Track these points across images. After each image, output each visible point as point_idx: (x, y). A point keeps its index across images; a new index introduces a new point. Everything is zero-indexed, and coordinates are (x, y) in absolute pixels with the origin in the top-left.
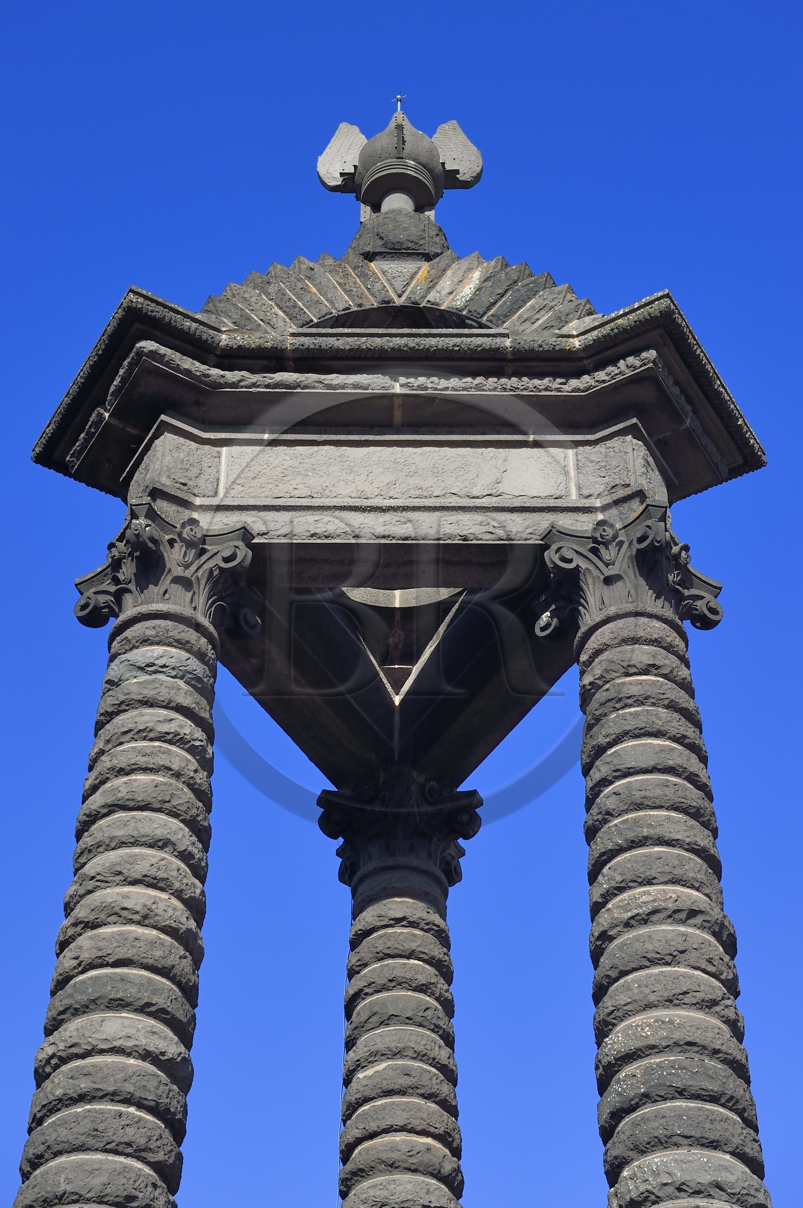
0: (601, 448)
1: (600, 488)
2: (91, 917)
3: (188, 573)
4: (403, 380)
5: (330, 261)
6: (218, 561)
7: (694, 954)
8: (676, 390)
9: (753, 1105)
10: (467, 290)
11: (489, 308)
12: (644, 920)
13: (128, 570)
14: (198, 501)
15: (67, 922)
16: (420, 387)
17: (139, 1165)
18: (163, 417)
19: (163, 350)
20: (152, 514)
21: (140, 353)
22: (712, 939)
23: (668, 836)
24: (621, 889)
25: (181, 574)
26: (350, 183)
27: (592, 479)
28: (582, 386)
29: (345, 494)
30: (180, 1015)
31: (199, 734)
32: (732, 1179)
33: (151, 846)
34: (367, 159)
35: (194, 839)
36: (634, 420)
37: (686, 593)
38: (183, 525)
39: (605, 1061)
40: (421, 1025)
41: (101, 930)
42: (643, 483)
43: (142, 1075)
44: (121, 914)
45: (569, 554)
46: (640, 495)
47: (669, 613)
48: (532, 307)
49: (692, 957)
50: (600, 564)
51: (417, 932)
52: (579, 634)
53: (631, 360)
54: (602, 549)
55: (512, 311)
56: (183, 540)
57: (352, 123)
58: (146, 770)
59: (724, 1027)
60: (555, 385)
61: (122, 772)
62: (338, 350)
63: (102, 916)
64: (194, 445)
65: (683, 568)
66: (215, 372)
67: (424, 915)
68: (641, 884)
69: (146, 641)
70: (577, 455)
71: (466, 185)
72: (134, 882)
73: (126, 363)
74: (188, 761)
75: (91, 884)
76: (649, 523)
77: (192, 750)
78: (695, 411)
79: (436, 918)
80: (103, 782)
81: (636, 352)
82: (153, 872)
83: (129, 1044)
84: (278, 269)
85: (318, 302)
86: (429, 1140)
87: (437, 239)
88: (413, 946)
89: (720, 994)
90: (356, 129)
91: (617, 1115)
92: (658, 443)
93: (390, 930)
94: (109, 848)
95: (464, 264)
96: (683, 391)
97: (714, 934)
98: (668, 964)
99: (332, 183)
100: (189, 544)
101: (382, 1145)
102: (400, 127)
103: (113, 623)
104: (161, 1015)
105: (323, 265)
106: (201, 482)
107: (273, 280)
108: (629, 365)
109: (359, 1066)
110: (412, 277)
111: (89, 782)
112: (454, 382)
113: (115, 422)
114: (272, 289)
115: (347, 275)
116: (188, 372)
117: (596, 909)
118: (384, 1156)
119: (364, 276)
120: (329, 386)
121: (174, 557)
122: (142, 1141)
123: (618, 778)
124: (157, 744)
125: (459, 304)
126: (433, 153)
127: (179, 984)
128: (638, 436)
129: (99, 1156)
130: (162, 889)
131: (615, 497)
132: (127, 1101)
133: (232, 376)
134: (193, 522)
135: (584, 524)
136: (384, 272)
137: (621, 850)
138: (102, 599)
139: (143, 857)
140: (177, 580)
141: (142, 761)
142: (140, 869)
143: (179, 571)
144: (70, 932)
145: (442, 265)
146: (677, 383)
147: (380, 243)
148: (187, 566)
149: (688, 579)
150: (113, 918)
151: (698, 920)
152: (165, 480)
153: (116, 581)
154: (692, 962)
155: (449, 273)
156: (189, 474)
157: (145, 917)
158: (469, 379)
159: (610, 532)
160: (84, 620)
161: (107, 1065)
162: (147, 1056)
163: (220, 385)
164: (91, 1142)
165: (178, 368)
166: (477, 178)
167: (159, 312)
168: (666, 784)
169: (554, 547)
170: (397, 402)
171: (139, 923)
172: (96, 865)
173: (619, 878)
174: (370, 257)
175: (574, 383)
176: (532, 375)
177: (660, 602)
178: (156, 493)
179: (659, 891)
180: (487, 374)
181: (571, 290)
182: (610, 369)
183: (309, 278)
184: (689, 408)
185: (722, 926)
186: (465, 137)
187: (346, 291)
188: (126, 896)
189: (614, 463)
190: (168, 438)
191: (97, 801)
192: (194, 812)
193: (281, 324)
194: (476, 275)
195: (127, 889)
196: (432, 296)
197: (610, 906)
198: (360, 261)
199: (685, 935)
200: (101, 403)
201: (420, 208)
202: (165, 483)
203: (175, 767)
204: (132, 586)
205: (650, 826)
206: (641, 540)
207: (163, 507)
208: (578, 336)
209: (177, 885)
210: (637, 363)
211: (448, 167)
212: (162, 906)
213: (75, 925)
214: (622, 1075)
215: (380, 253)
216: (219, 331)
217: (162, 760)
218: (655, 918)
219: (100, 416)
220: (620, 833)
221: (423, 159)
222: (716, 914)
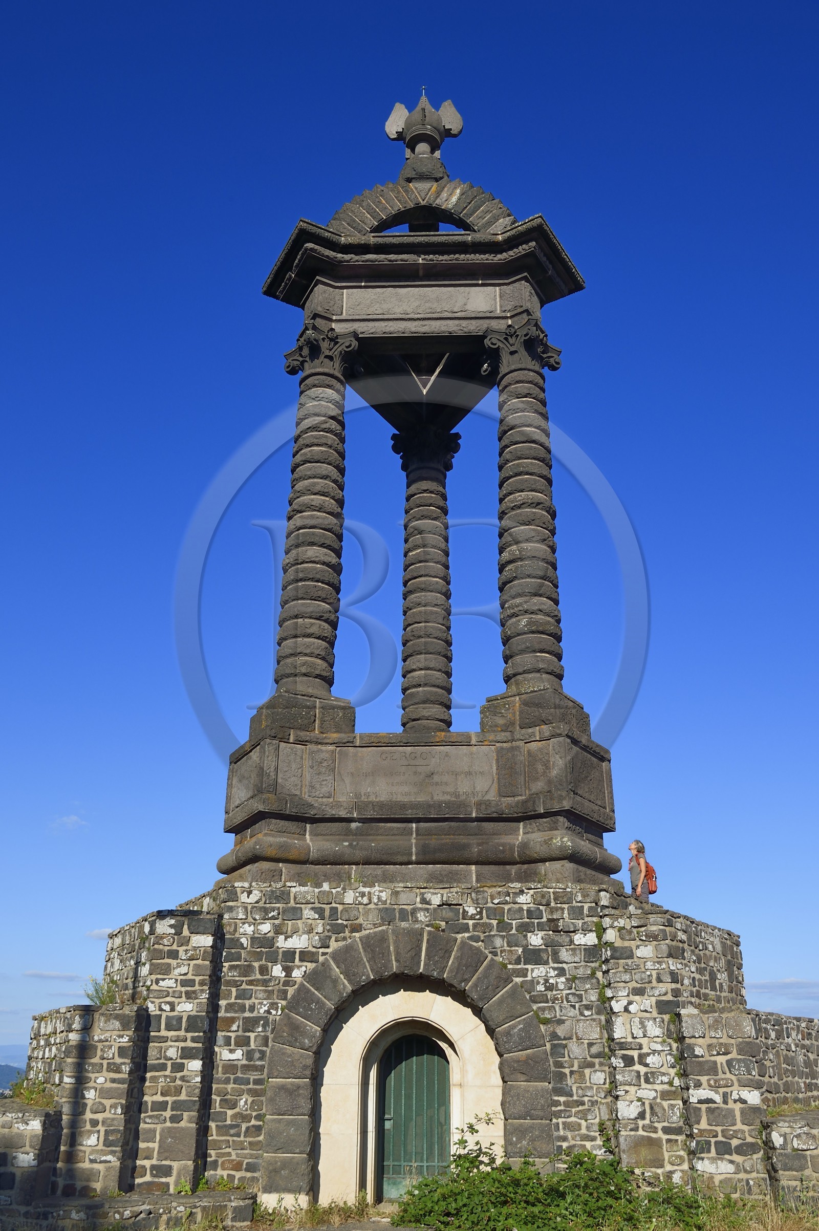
0: (510, 287)
1: (509, 307)
2: (299, 509)
3: (330, 354)
4: (423, 256)
5: (391, 185)
6: (343, 347)
7: (538, 521)
8: (545, 259)
9: (557, 578)
10: (454, 199)
11: (463, 210)
12: (519, 507)
13: (306, 351)
14: (334, 318)
15: (290, 509)
16: (431, 260)
17: (324, 604)
18: (318, 277)
19: (317, 247)
20: (314, 328)
21: (306, 249)
22: (546, 514)
23: (531, 471)
24: (511, 494)
25: (328, 354)
26: (400, 136)
27: (506, 302)
28: (503, 258)
29: (398, 312)
30: (336, 547)
31: (339, 428)
32: (545, 607)
33: (321, 478)
34: (409, 124)
35: (338, 474)
36: (526, 274)
37: (545, 356)
38: (328, 332)
39: (501, 563)
40: (434, 534)
41: (304, 514)
42: (528, 305)
43: (323, 571)
44: (310, 507)
45: (494, 341)
46: (527, 312)
47: (537, 368)
48: (483, 211)
49: (537, 522)
50: (508, 345)
51: (433, 495)
52: (499, 377)
53: (524, 246)
54: (509, 338)
55: (474, 212)
56: (328, 338)
57: (401, 103)
58: (318, 445)
59: (548, 549)
60: (491, 258)
61: (308, 446)
62: (394, 244)
63: (304, 508)
64: (332, 289)
65: (546, 346)
66: (340, 255)
67: (436, 488)
68: (519, 492)
69: (315, 386)
70: (500, 290)
71: (455, 136)
72: (315, 494)
73: (300, 253)
74: (335, 440)
75: (299, 494)
76: (529, 327)
77: (336, 435)
78: (553, 267)
79: (441, 489)
80: (301, 450)
81: (527, 242)
82: (322, 490)
83: (317, 559)
84: (367, 192)
85: (386, 208)
86: (437, 579)
87: (441, 169)
88: (431, 501)
89: (547, 536)
90: (403, 106)
91: (505, 584)
92: (538, 283)
93: (421, 495)
94: (304, 479)
95: (452, 185)
96: (548, 259)
97: (547, 512)
98: (527, 525)
99: (392, 137)
100: (331, 340)
101: (419, 581)
102: (423, 110)
103: (301, 375)
104: (329, 547)
105: (388, 188)
106: (335, 308)
107: (365, 199)
108: (523, 249)
109: (410, 550)
110: (429, 191)
111: (295, 449)
112: (446, 257)
113: (297, 279)
114: (364, 204)
115: (399, 192)
116: (327, 256)
117: (501, 500)
118: (420, 586)
119: (406, 191)
120: (390, 261)
121: (325, 345)
122: (324, 596)
123: (512, 445)
124: (321, 433)
125: (450, 206)
126: (439, 120)
127: (335, 534)
128: (527, 281)
129: (309, 601)
130: (327, 496)
131: (516, 312)
132: (318, 581)
133: (347, 257)
134: (332, 330)
135: (501, 325)
136: (416, 188)
137: (511, 477)
138: (296, 363)
139: (318, 483)
140: (326, 357)
141: (316, 441)
142: (318, 488)
143: (327, 353)
144: (292, 514)
145: (443, 185)
146: (545, 255)
147: (414, 173)
148: (331, 350)
149: (546, 349)
150: (308, 509)
151: (541, 506)
152: (320, 309)
153: (301, 356)
154: (537, 524)
155: (446, 189)
156: (330, 305)
157: (320, 508)
158: (452, 256)
159: (513, 331)
160: (288, 372)
161: (309, 568)
162: (324, 563)
163: (342, 262)
164: (305, 596)
165: (323, 255)
166: (461, 132)
167: (314, 230)
168: (531, 448)
169: (488, 338)
170: (421, 267)
171: (318, 511)
172: (300, 486)
173: (510, 489)
174: (409, 180)
175: (499, 256)
176: (480, 253)
177: (534, 362)
178: (316, 316)
179: (525, 495)
180: (460, 253)
181: (501, 202)
182: (515, 250)
183: (381, 196)
184: (550, 266)
185: (550, 508)
186: (454, 109)
187: (398, 200)
188: (312, 500)
189: (516, 295)
190: (320, 286)
191: (298, 458)
192: (338, 462)
193: (369, 222)
194: (458, 191)
195: (313, 497)
196: (438, 201)
197: (506, 500)
198: (404, 183)
199: (535, 513)
200: (290, 270)
201: (432, 152)
202: (320, 310)
203: (329, 443)
204: (308, 359)
205: (523, 467)
206: (526, 335)
207: (319, 322)
208: (501, 234)
209: (332, 494)
210: (527, 248)
211: (446, 128)
212: (327, 503)
213: (293, 511)
214: (507, 569)
215: (414, 178)
216: (341, 236)
217: (323, 441)
218: (523, 506)
219: (291, 276)
220: (511, 470)
221: (435, 125)
222: (548, 504)
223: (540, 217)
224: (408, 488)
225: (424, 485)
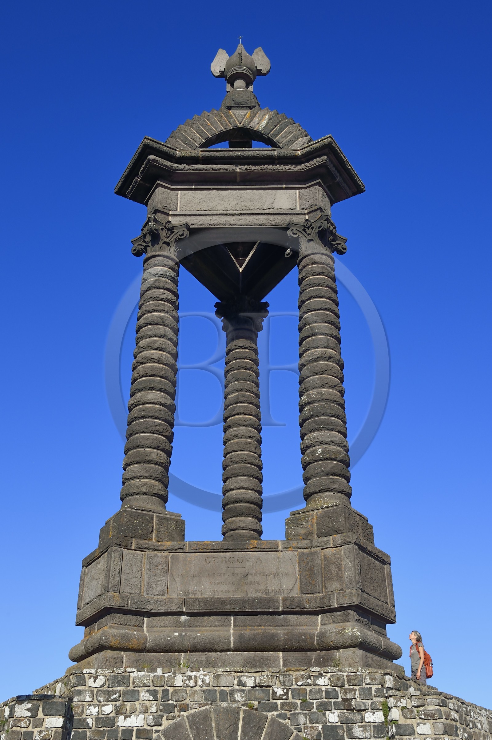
0: (307, 190)
1: (307, 206)
2: (142, 361)
3: (168, 240)
4: (240, 167)
5: (215, 112)
6: (178, 235)
7: (330, 371)
8: (334, 169)
9: (345, 416)
10: (264, 123)
11: (271, 131)
12: (315, 360)
13: (148, 238)
14: (171, 213)
15: (134, 361)
16: (246, 169)
17: (161, 437)
18: (158, 182)
19: (157, 158)
20: (155, 220)
21: (149, 160)
22: (336, 365)
23: (324, 332)
24: (308, 350)
25: (166, 241)
26: (222, 74)
27: (304, 202)
28: (301, 168)
29: (220, 209)
30: (171, 391)
31: (174, 298)
32: (336, 439)
33: (160, 337)
34: (229, 65)
35: (173, 334)
36: (319, 180)
37: (334, 243)
38: (166, 223)
39: (301, 404)
40: (248, 381)
41: (145, 365)
42: (321, 204)
43: (160, 410)
44: (151, 360)
45: (295, 232)
46: (320, 209)
47: (328, 253)
48: (286, 132)
49: (329, 372)
50: (306, 235)
51: (247, 350)
52: (299, 259)
53: (318, 159)
54: (307, 229)
55: (279, 133)
56: (166, 228)
57: (223, 49)
58: (157, 311)
59: (338, 393)
60: (292, 168)
61: (149, 312)
62: (217, 157)
63: (146, 361)
64: (169, 191)
65: (335, 235)
66: (175, 165)
67: (250, 345)
68: (315, 348)
69: (155, 265)
70: (299, 192)
71: (264, 75)
72: (155, 349)
73: (145, 163)
74: (170, 307)
75: (142, 350)
76: (322, 221)
77: (171, 303)
78: (340, 175)
79: (254, 345)
80: (144, 315)
81: (320, 156)
82: (160, 346)
83: (156, 401)
84: (196, 117)
85: (211, 129)
86: (251, 417)
87: (253, 100)
88: (246, 355)
89: (337, 383)
90: (224, 52)
91: (304, 421)
92: (328, 187)
93: (238, 350)
94: (146, 338)
95: (263, 112)
96: (336, 169)
97: (337, 364)
98: (322, 374)
99: (216, 75)
100: (168, 230)
101: (236, 418)
102: (240, 54)
103: (145, 256)
104: (165, 391)
105: (213, 114)
106: (171, 205)
107: (195, 122)
108: (317, 162)
109: (229, 394)
110: (245, 116)
111: (139, 314)
112: (257, 167)
113: (141, 182)
114: (195, 126)
115: (221, 117)
116: (166, 166)
117: (301, 355)
118: (237, 422)
119: (227, 117)
120: (214, 170)
121: (163, 234)
122: (161, 430)
123: (309, 312)
124: (160, 302)
125: (261, 128)
126: (252, 62)
127: (170, 381)
128: (320, 185)
129: (149, 434)
130: (163, 351)
131: (311, 209)
132: (156, 418)
133: (181, 166)
134: (169, 222)
135: (300, 220)
136: (235, 114)
137: (309, 337)
138: (140, 247)
139: (157, 341)
140: (164, 243)
141: (155, 308)
142: (157, 345)
143: (165, 240)
144: (136, 365)
145: (255, 112)
146: (334, 166)
147: (233, 102)
148: (168, 237)
149: (335, 237)
150: (149, 361)
151: (332, 359)
152: (159, 206)
153: (145, 241)
154: (329, 373)
155: (257, 115)
156: (168, 203)
157: (159, 361)
158: (262, 166)
159: (309, 224)
160: (135, 254)
161: (149, 408)
162: (161, 404)
163: (177, 170)
164: (146, 430)
165: (162, 165)
166: (269, 71)
167: (155, 145)
168: (324, 314)
169: (291, 229)
170: (238, 174)
171: (157, 363)
172: (143, 343)
173: (308, 346)
174: (229, 108)
175: (299, 167)
176: (284, 164)
177: (326, 248)
178: (156, 211)
179: (320, 351)
180: (269, 164)
181: (300, 125)
182: (311, 162)
183: (208, 120)
184: (338, 175)
185: (339, 361)
186: (264, 54)
187: (221, 124)
188: (153, 354)
189: (312, 196)
190: (160, 189)
191: (142, 321)
192: (173, 325)
193: (198, 139)
194: (267, 117)
195: (153, 351)
196: (251, 124)
197: (305, 355)
198: (226, 110)
199: (327, 365)
200: (137, 175)
201: (247, 86)
202: (159, 207)
203: (166, 310)
204: (150, 244)
205: (318, 329)
206: (319, 227)
207: (159, 216)
208: (300, 150)
209: (168, 350)
210: (320, 161)
211: (258, 68)
212: (164, 357)
213: (137, 363)
214: (306, 409)
215: (233, 107)
216: (176, 150)
217: (162, 308)
218: (318, 359)
219: (137, 180)
220: (309, 331)
221: (249, 66)
222: (337, 358)
223: (330, 137)
224: (227, 344)
225: (241, 342)
